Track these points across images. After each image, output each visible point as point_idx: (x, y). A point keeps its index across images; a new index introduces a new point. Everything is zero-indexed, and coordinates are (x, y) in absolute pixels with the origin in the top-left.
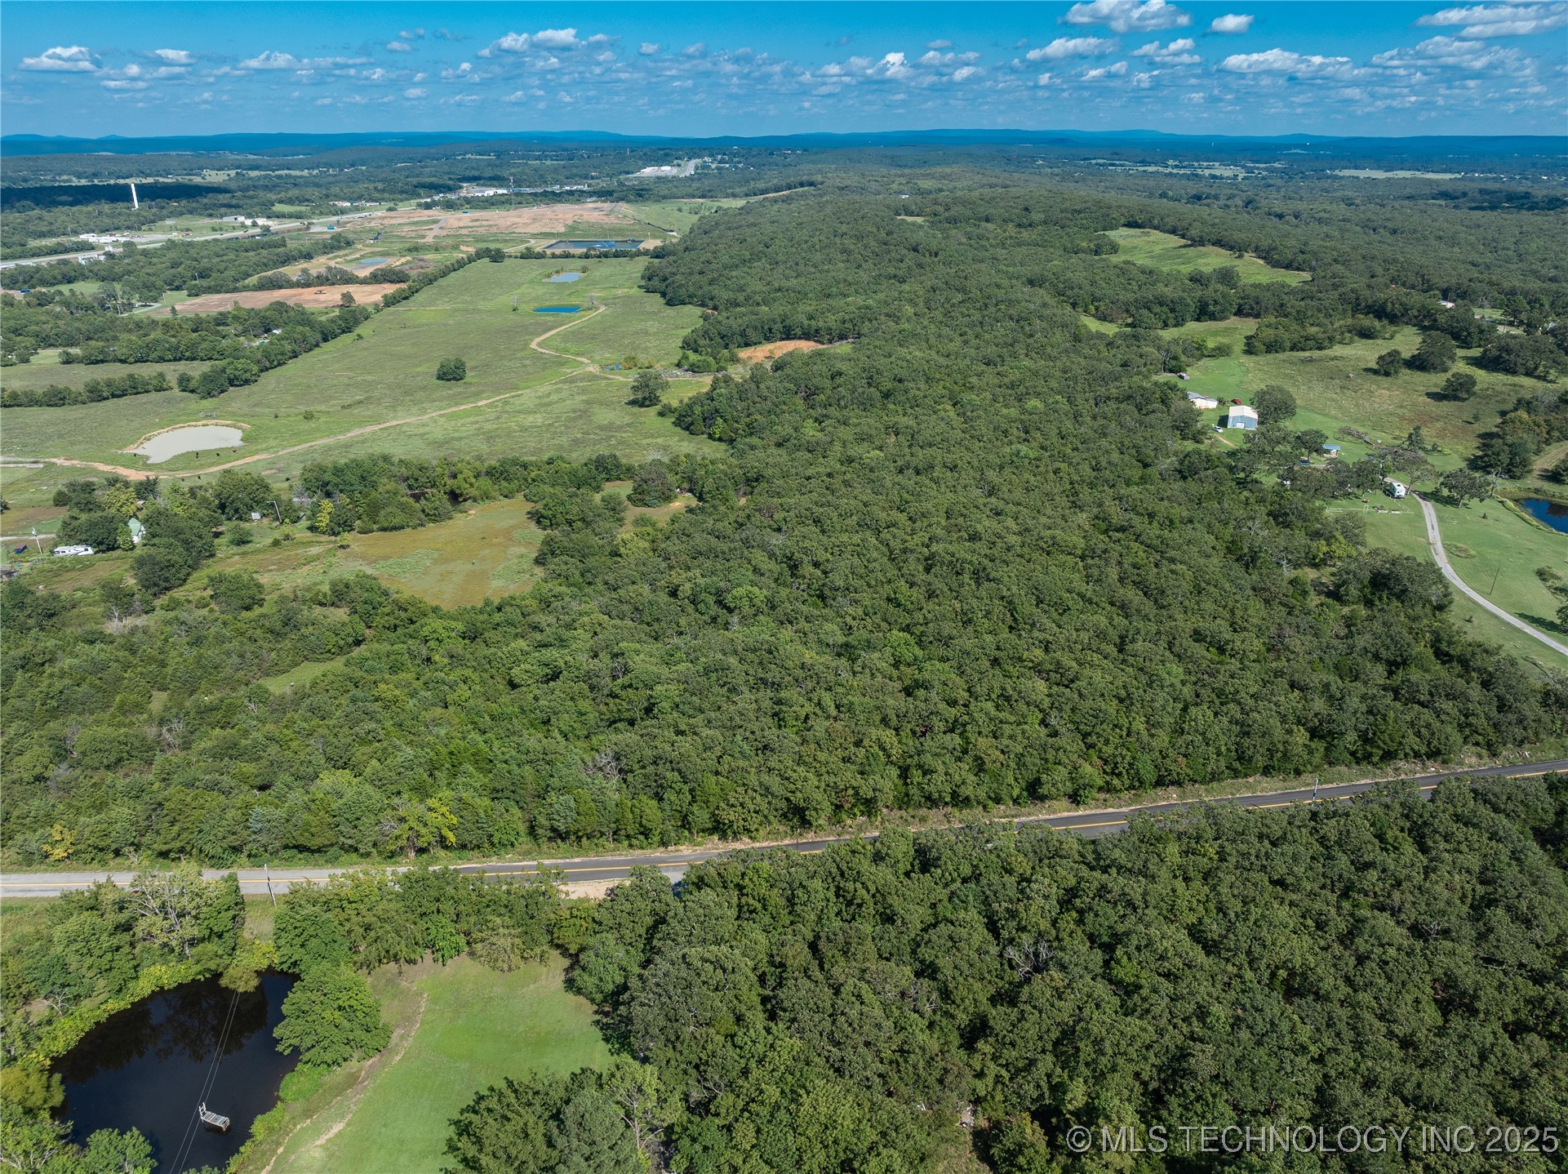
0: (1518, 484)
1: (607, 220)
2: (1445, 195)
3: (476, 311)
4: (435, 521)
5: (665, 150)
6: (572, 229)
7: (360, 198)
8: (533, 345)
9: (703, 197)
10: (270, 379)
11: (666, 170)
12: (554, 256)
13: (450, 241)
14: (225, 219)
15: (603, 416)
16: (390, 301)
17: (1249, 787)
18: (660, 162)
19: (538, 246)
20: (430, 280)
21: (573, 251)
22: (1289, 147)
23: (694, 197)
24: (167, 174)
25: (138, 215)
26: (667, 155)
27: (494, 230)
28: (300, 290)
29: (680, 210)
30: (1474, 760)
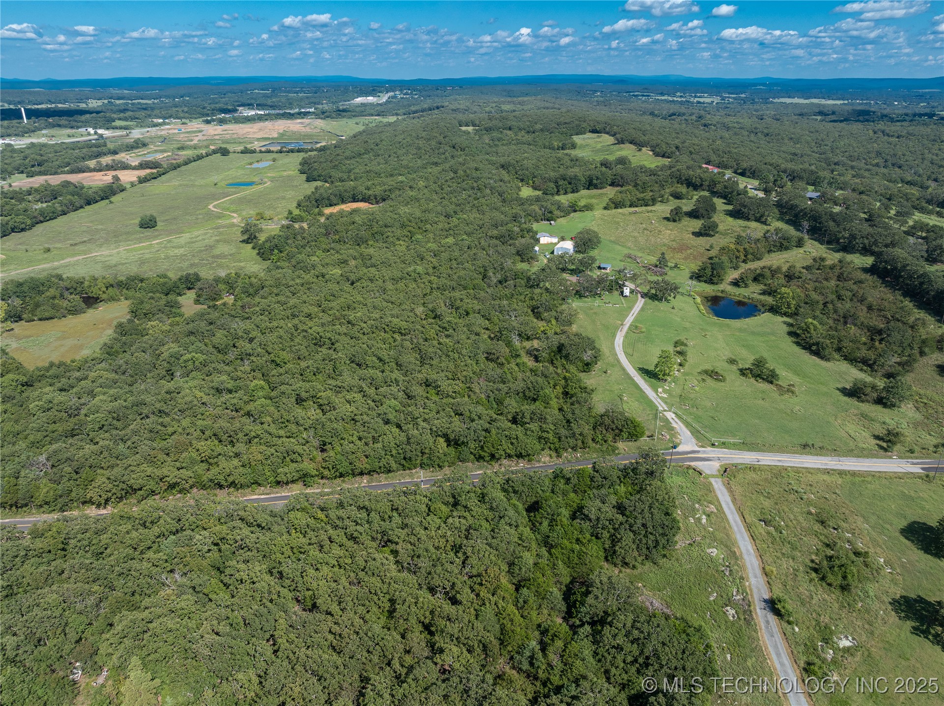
0: (715, 287)
1: (304, 130)
2: (821, 113)
3: (193, 186)
4: (73, 314)
5: (373, 87)
6: (282, 135)
7: (170, 117)
8: (211, 207)
9: (378, 115)
10: (39, 228)
11: (370, 99)
12: (261, 152)
13: (205, 143)
14: (80, 130)
15: (222, 249)
16: (142, 180)
17: (411, 476)
18: (367, 94)
19: (256, 145)
20: (175, 167)
21: (272, 149)
22: (755, 85)
23: (372, 115)
24: (65, 102)
25: (24, 127)
26: (374, 90)
27: (235, 136)
28: (95, 173)
29: (357, 124)
30: (548, 459)
